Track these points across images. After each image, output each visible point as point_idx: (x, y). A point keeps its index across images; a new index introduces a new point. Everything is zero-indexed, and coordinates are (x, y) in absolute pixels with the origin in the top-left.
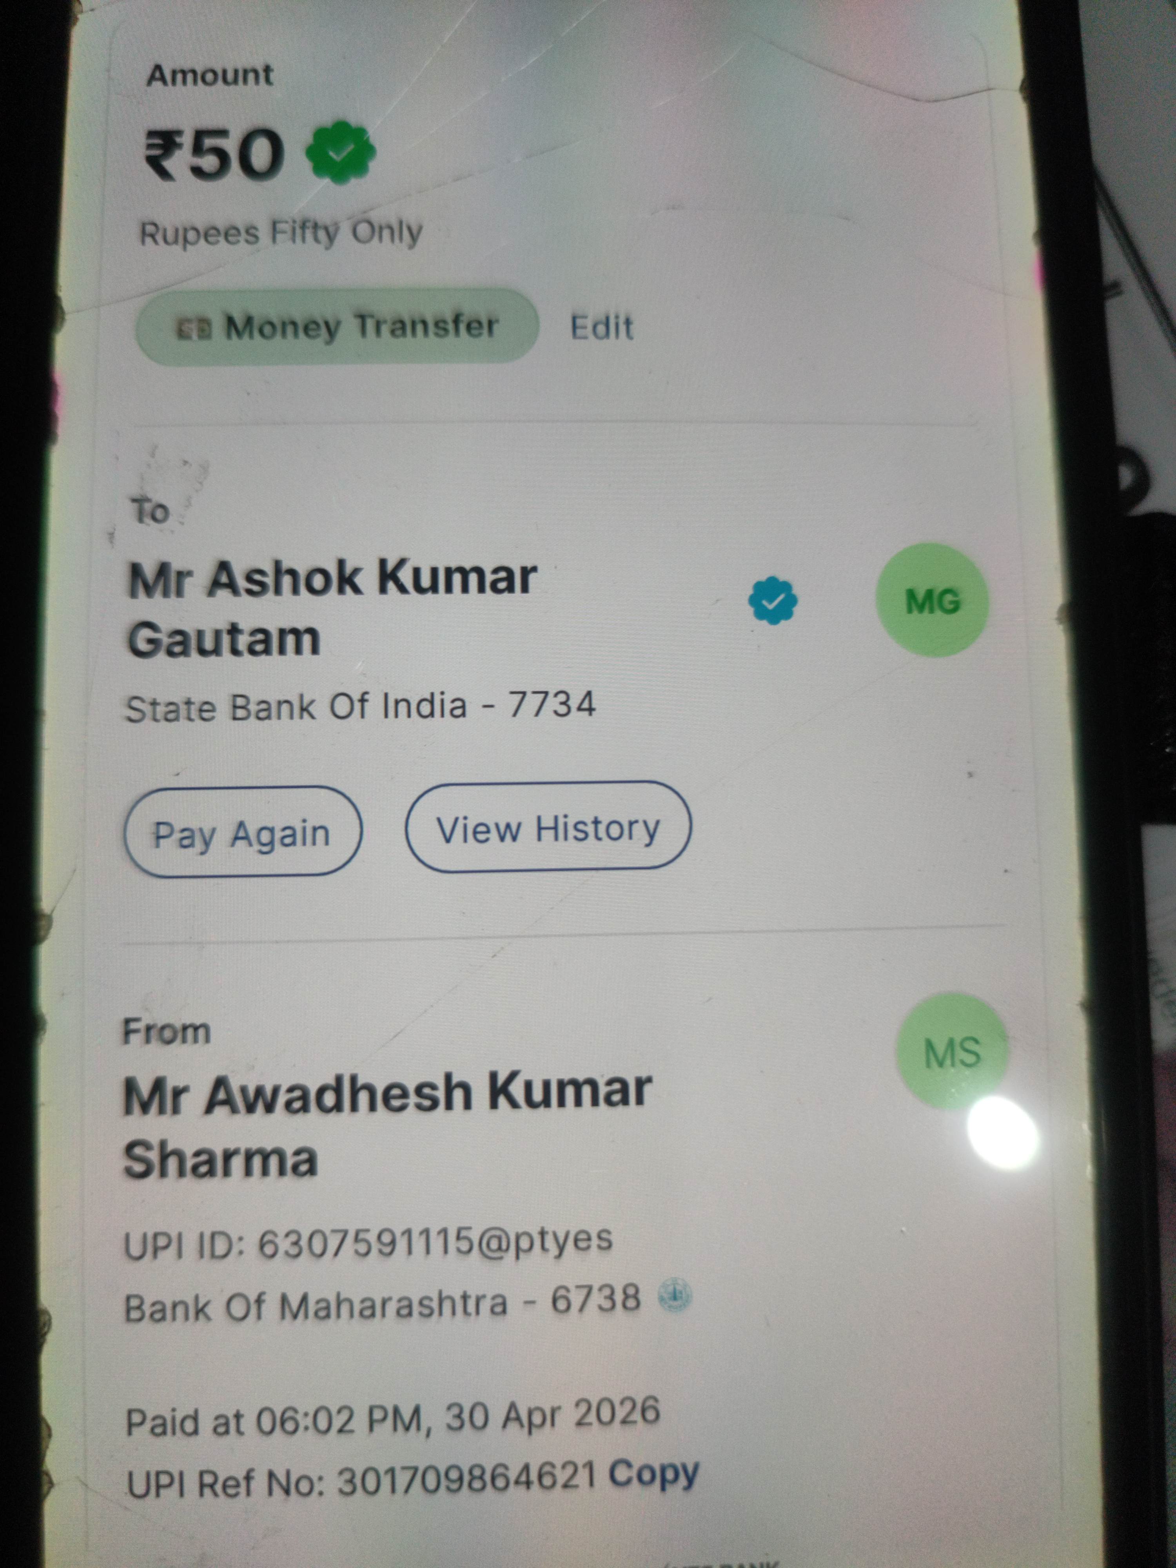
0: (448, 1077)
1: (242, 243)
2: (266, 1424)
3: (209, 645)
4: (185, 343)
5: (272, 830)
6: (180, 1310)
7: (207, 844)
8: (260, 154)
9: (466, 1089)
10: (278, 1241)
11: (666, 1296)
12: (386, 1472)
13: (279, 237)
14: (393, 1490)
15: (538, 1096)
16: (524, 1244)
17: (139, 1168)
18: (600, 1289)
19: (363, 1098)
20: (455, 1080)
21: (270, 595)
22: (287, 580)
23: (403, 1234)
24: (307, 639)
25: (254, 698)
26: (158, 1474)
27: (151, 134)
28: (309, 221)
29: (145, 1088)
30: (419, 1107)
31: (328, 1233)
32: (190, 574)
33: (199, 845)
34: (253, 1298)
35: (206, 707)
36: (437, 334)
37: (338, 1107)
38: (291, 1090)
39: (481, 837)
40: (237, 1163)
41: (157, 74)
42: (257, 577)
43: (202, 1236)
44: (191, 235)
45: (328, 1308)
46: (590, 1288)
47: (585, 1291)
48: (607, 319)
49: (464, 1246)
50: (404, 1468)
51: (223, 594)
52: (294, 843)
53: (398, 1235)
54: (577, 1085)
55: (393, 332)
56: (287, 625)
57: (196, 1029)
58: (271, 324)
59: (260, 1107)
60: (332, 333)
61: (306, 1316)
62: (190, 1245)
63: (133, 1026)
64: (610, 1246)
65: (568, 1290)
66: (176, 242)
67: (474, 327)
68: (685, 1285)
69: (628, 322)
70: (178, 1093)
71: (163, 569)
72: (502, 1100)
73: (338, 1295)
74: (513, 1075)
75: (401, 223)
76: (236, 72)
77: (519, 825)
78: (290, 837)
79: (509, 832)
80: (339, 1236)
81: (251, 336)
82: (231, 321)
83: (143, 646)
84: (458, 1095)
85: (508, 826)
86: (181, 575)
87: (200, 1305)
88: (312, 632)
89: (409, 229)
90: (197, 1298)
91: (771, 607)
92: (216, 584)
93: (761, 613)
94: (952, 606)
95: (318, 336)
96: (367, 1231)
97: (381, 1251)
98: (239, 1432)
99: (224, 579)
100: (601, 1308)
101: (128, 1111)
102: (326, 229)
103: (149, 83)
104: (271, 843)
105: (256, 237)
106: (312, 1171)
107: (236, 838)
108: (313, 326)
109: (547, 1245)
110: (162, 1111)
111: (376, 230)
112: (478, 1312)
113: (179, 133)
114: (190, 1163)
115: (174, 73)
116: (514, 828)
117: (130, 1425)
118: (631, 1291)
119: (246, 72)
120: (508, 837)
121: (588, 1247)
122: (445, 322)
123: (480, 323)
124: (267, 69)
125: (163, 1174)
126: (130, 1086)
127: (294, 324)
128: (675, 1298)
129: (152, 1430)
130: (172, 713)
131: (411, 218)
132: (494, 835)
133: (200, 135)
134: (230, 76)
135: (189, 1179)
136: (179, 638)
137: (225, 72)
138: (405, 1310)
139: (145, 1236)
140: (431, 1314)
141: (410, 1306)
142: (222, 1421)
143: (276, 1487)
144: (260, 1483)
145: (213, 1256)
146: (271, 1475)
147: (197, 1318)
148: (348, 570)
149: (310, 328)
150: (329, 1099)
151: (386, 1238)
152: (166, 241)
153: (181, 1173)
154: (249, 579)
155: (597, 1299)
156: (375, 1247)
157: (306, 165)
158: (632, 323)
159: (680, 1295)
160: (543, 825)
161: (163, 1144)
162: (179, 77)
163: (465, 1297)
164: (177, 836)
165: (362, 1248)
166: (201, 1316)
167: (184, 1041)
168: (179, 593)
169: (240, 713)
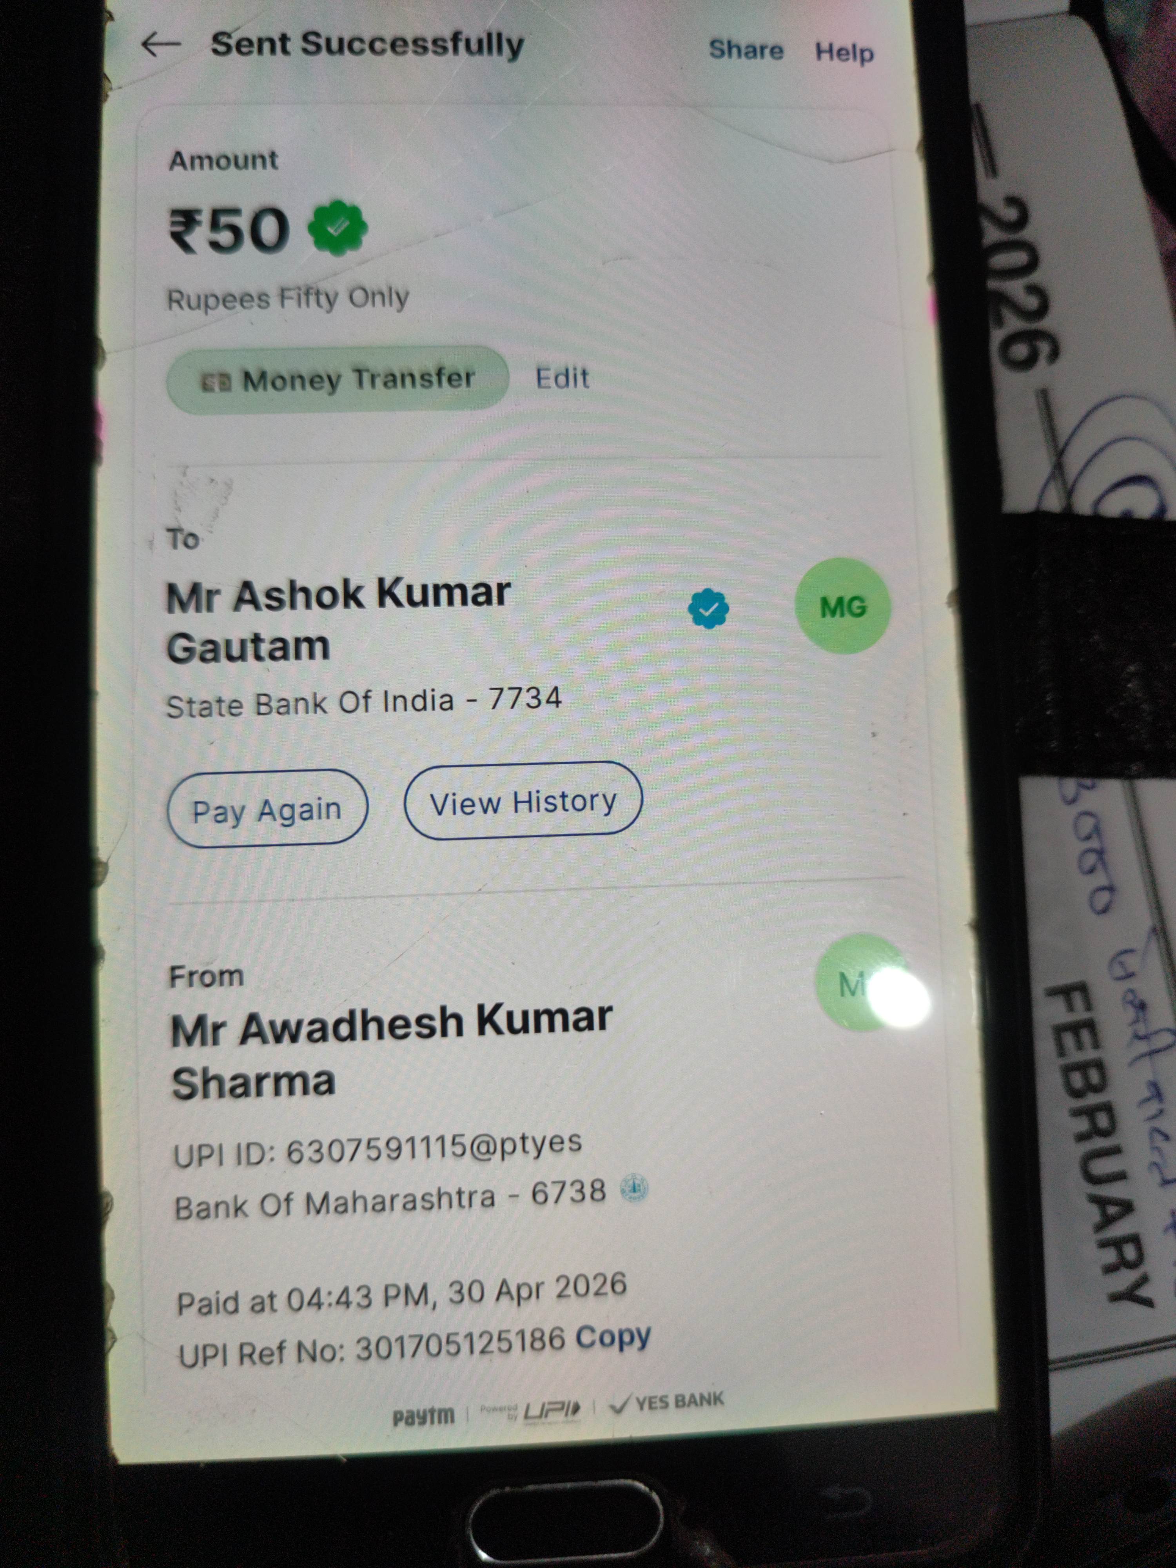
0: (443, 1009)
1: (256, 308)
2: (295, 1302)
3: (236, 651)
4: (208, 395)
5: (292, 807)
6: (222, 1208)
7: (238, 819)
8: (269, 229)
9: (458, 1018)
10: (303, 1149)
11: (627, 1189)
12: (397, 1340)
13: (286, 302)
14: (402, 1355)
15: (518, 1023)
16: (509, 1147)
17: (185, 1091)
18: (572, 1184)
19: (373, 1027)
20: (449, 1012)
21: (287, 609)
22: (300, 597)
23: (408, 1141)
24: (318, 646)
25: (275, 697)
26: (205, 1348)
27: (175, 212)
28: (312, 288)
29: (189, 1024)
30: (419, 1034)
31: (344, 1141)
32: (218, 592)
33: (231, 820)
34: (282, 1197)
35: (234, 704)
36: (423, 386)
37: (352, 1036)
38: (312, 1023)
39: (468, 810)
40: (268, 1085)
41: (178, 159)
42: (275, 594)
43: (239, 1146)
44: (212, 301)
45: (345, 1204)
46: (564, 1184)
47: (560, 1185)
48: (567, 370)
49: (459, 1150)
50: (411, 1336)
51: (247, 608)
52: (311, 817)
53: (403, 1141)
54: (551, 1014)
55: (385, 384)
56: (302, 635)
57: (231, 973)
58: (282, 378)
59: (286, 1037)
60: (333, 386)
61: (328, 1211)
62: (229, 1156)
63: (178, 972)
64: (579, 1148)
65: (545, 1185)
66: (199, 307)
67: (454, 379)
68: (643, 1180)
69: (584, 373)
70: (217, 1027)
71: (195, 589)
72: (488, 1028)
73: (354, 1193)
74: (497, 1007)
75: (390, 289)
76: (246, 158)
77: (499, 799)
78: (308, 812)
79: (491, 806)
80: (354, 1145)
81: (265, 388)
82: (247, 375)
83: (180, 654)
84: (452, 1024)
85: (490, 800)
86: (210, 593)
87: (239, 1204)
88: (323, 640)
89: (398, 294)
90: (236, 1198)
91: (707, 614)
92: (240, 600)
93: (698, 620)
94: (859, 611)
95: (322, 388)
96: (378, 1139)
97: (389, 1156)
98: (273, 1310)
99: (247, 596)
100: (573, 1199)
101: (175, 1043)
102: (327, 296)
103: (171, 168)
104: (292, 817)
105: (268, 303)
106: (330, 1090)
107: (263, 814)
108: (317, 379)
109: (527, 1149)
110: (203, 1043)
111: (370, 296)
112: (470, 1205)
113: (199, 211)
114: (228, 1085)
115: (192, 159)
116: (495, 802)
117: (181, 1308)
118: (598, 1185)
119: (254, 158)
120: (490, 809)
121: (562, 1149)
122: (429, 375)
123: (459, 375)
124: (273, 155)
125: (206, 1095)
126: (177, 1023)
127: (301, 377)
128: (634, 1190)
129: (200, 1309)
130: (206, 710)
131: (399, 285)
132: (478, 808)
133: (216, 214)
134: (241, 161)
135: (228, 1098)
136: (210, 647)
137: (236, 158)
138: (410, 1204)
139: (191, 1147)
140: (431, 1208)
141: (414, 1201)
142: (258, 1300)
143: (304, 1355)
144: (290, 1352)
145: (249, 1163)
146: (300, 1345)
147: (236, 1215)
148: (352, 588)
149: (315, 381)
150: (344, 1030)
151: (393, 1145)
152: (189, 306)
153: (221, 1095)
154: (268, 596)
155: (570, 1192)
156: (385, 1152)
157: (309, 239)
158: (588, 374)
159: (639, 1188)
160: (519, 799)
161: (205, 1070)
162: (197, 162)
163: (460, 1193)
164: (213, 812)
165: (374, 1154)
166: (239, 1213)
167: (221, 984)
168: (210, 608)
169: (263, 709)
